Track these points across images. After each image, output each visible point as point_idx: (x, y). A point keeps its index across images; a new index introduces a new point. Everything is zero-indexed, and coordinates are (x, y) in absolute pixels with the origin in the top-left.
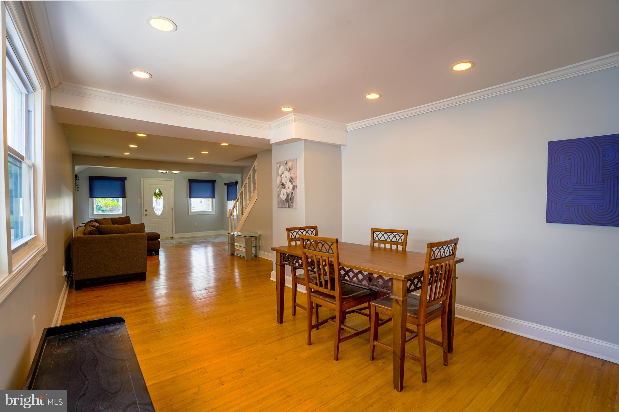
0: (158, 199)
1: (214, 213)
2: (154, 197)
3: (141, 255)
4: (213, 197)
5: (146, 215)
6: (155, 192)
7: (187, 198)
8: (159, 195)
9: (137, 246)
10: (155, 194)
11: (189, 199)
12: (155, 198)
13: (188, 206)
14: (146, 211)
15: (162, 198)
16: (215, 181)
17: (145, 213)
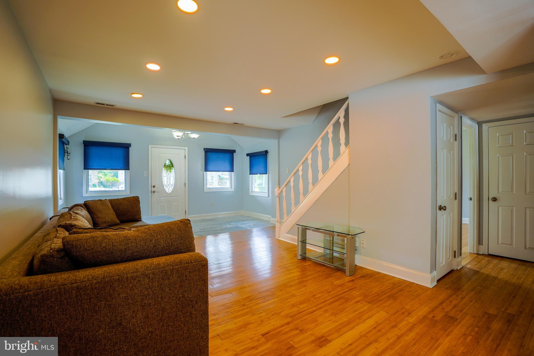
0: (169, 172)
1: (233, 190)
2: (164, 169)
3: (194, 320)
4: (232, 170)
5: (154, 192)
6: (165, 164)
7: (202, 172)
8: (170, 166)
9: (183, 296)
10: (165, 166)
11: (205, 172)
12: (164, 171)
13: (203, 181)
14: (154, 187)
15: (173, 170)
16: (234, 151)
17: (153, 189)
